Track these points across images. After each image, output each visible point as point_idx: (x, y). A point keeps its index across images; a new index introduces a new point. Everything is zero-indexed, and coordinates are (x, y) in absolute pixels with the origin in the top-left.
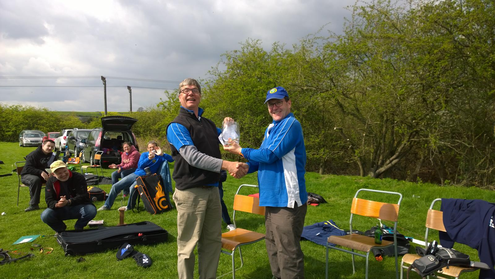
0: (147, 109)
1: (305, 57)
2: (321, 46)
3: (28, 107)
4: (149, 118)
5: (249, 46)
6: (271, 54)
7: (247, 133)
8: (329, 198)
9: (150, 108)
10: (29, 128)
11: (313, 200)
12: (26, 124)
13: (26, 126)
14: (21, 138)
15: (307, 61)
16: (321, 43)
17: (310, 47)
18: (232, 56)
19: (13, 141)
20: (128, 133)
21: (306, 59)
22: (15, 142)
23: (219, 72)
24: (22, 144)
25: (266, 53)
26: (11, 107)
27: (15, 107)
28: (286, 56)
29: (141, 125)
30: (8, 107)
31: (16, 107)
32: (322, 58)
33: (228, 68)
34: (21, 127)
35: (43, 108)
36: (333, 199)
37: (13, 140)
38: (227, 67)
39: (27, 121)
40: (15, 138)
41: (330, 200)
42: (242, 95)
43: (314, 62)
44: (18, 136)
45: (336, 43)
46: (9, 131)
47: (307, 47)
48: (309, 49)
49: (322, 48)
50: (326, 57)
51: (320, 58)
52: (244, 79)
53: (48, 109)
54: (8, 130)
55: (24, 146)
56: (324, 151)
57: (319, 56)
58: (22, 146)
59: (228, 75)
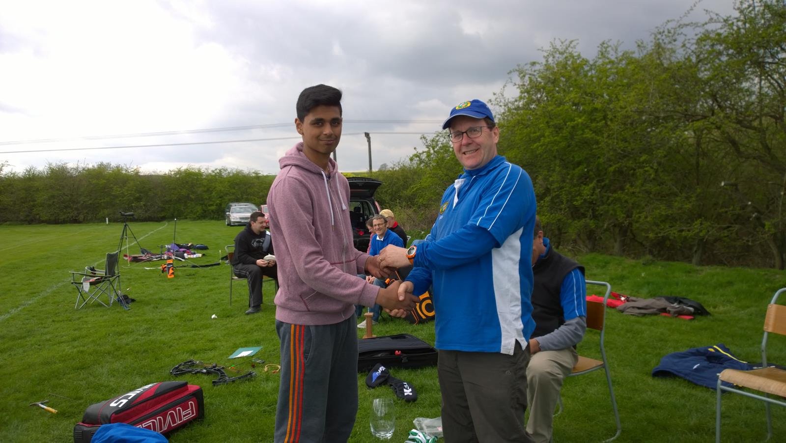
0: (394, 165)
1: (661, 61)
2: (693, 39)
3: (234, 170)
4: (398, 179)
5: (556, 52)
6: (596, 62)
7: (558, 196)
8: (715, 307)
9: (399, 164)
10: (238, 200)
11: (684, 309)
12: (233, 194)
13: (233, 197)
14: (227, 213)
15: (664, 68)
16: (692, 34)
17: (670, 43)
18: (527, 72)
19: (217, 219)
20: (369, 202)
21: (662, 65)
22: (221, 220)
23: (507, 101)
24: (229, 223)
25: (587, 61)
26: (213, 171)
27: (218, 171)
28: (624, 62)
29: (386, 190)
30: (210, 171)
31: (220, 171)
32: (694, 59)
33: (522, 92)
34: (227, 198)
35: (253, 171)
36: (721, 309)
37: (217, 217)
38: (518, 91)
39: (234, 191)
40: (220, 214)
41: (717, 310)
42: (547, 134)
43: (680, 68)
44: (224, 212)
45: (721, 31)
46: (212, 205)
47: (665, 43)
48: (669, 46)
49: (694, 41)
50: (702, 56)
51: (690, 61)
52: (550, 108)
53: (260, 172)
54: (211, 203)
55: (232, 224)
56: (701, 224)
57: (689, 57)
58: (229, 225)
59: (521, 104)
